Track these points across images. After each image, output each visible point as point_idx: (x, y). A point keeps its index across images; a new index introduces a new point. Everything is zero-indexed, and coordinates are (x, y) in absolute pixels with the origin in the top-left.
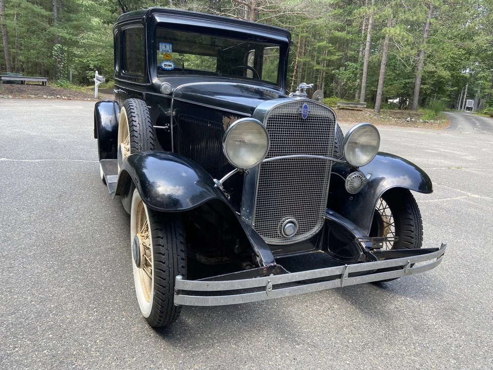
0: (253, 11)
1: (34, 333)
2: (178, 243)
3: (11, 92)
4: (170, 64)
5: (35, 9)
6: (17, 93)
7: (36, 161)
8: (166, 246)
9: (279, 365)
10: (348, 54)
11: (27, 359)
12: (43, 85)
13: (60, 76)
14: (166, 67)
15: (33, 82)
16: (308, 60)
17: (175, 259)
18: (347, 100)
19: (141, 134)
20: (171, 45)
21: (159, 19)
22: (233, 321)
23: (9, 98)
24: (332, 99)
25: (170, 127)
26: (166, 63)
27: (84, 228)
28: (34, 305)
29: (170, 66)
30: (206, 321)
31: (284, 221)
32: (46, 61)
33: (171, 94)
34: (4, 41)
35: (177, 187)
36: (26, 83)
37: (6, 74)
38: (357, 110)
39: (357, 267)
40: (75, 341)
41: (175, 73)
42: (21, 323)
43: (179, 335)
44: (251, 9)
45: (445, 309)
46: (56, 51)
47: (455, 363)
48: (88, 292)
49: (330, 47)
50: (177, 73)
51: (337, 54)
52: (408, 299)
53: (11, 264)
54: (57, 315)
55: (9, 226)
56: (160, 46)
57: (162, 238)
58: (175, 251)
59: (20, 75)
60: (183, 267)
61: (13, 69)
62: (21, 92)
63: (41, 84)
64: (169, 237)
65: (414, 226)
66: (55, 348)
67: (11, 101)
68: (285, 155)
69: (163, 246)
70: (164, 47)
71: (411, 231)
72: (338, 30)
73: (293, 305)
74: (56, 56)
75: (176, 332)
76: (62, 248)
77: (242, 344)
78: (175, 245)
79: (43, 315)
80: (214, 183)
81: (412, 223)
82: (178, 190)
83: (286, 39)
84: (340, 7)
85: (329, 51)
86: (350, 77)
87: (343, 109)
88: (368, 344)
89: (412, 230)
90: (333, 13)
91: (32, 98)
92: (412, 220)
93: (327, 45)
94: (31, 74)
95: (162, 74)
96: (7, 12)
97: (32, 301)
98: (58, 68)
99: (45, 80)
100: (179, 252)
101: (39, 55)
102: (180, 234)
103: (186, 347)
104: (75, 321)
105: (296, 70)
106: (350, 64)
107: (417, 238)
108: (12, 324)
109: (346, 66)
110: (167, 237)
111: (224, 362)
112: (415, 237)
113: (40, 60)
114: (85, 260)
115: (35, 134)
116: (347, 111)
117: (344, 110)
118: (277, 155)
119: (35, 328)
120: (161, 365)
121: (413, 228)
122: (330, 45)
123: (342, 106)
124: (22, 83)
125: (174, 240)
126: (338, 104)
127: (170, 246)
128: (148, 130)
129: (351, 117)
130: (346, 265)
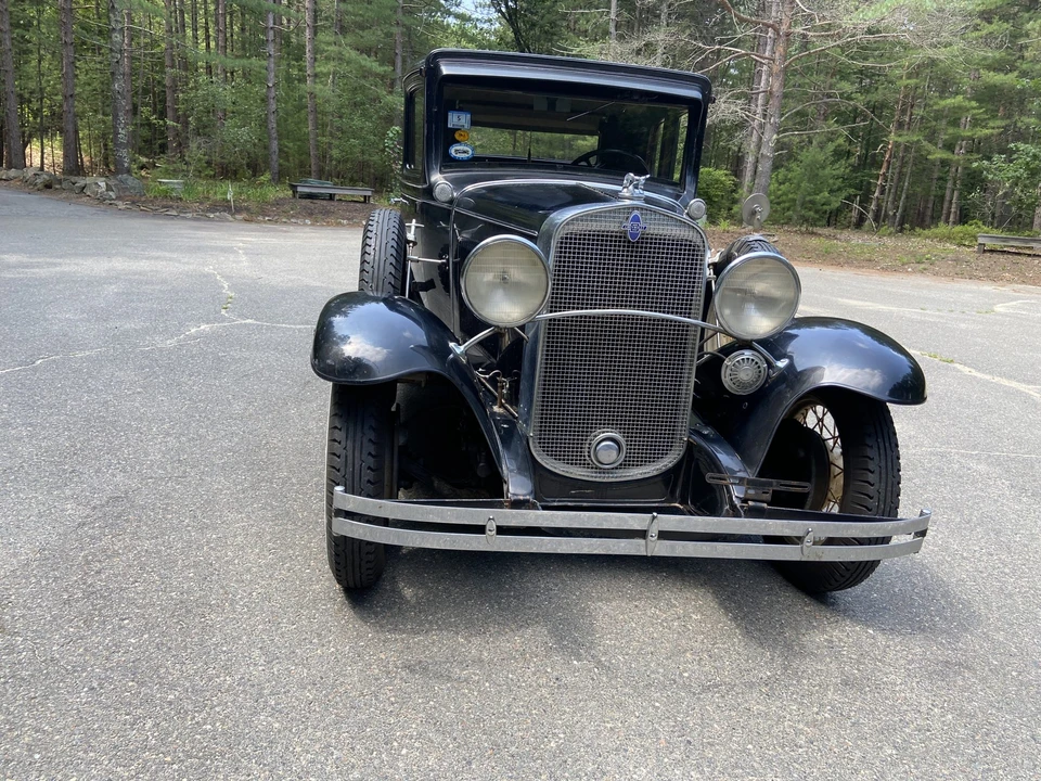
0: (784, 38)
1: (170, 568)
2: (365, 441)
3: (310, 215)
4: (466, 148)
5: (363, 63)
6: (320, 216)
7: (298, 327)
8: (343, 443)
9: (524, 681)
10: (1019, 124)
11: (144, 599)
12: (365, 202)
13: (395, 185)
14: (459, 156)
15: (353, 196)
16: (915, 139)
17: (357, 467)
18: (1009, 230)
19: (376, 267)
20: (469, 116)
21: (446, 70)
22: (482, 604)
23: (305, 224)
24: (970, 228)
25: (448, 260)
26: (458, 148)
27: (318, 433)
28: (189, 531)
29: (465, 152)
30: (436, 596)
31: (596, 436)
32: (376, 158)
33: (451, 202)
34: (310, 123)
35: (378, 349)
36: (337, 197)
37: (306, 182)
38: (1029, 255)
39: (681, 521)
40: (222, 587)
41: (473, 166)
42: (159, 551)
43: (381, 607)
44: (778, 34)
45: (947, 662)
46: (391, 139)
47: (891, 756)
48: (276, 525)
49: (974, 108)
50: (479, 166)
51: (991, 124)
52: (871, 632)
53: (185, 472)
54: (214, 550)
55: (209, 419)
56: (450, 117)
57: (340, 430)
58: (358, 454)
59: (329, 184)
60: (369, 481)
61: (322, 174)
62: (327, 213)
63: (363, 199)
64: (351, 429)
65: (877, 472)
66: (189, 591)
67: (307, 229)
68: (582, 309)
69: (340, 443)
70: (455, 119)
71: (869, 483)
72: (994, 70)
73: (608, 600)
74: (390, 149)
75: (378, 602)
76: (269, 460)
77: (476, 641)
78: (358, 445)
79: (195, 546)
80: (450, 351)
81: (871, 466)
82: (378, 353)
83: (695, 94)
84: (1005, 18)
85: (974, 118)
86: (1019, 178)
87: (992, 251)
88: (721, 685)
89: (870, 480)
90: (984, 32)
91: (343, 225)
92: (872, 459)
93: (966, 103)
94: (353, 182)
95: (451, 167)
96: (318, 70)
97: (188, 526)
98: (392, 171)
99: (369, 193)
100: (364, 456)
101: (365, 148)
102: (371, 427)
103: (381, 626)
104: (236, 562)
105: (889, 162)
106: (1022, 146)
107: (882, 498)
108: (147, 551)
109: (1010, 152)
110: (347, 430)
111: (431, 658)
112: (876, 496)
113: (366, 157)
114: (294, 481)
115: (318, 284)
116: (1002, 258)
117: (994, 255)
118: (569, 308)
119: (175, 562)
120: (330, 642)
121: (871, 477)
122: (974, 104)
123: (990, 244)
124: (331, 197)
125: (359, 435)
126: (980, 241)
127: (350, 444)
128: (388, 262)
129: (1009, 271)
130: (655, 514)
